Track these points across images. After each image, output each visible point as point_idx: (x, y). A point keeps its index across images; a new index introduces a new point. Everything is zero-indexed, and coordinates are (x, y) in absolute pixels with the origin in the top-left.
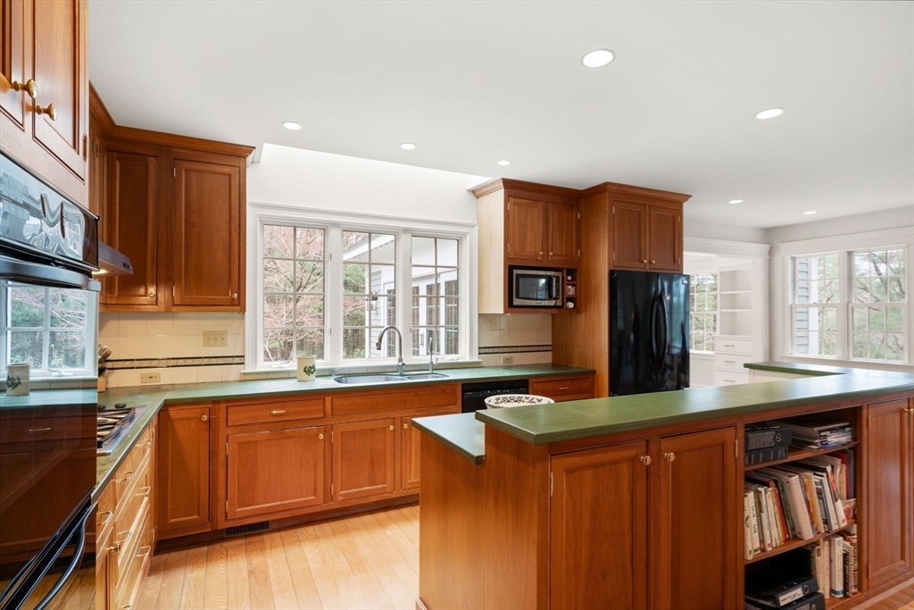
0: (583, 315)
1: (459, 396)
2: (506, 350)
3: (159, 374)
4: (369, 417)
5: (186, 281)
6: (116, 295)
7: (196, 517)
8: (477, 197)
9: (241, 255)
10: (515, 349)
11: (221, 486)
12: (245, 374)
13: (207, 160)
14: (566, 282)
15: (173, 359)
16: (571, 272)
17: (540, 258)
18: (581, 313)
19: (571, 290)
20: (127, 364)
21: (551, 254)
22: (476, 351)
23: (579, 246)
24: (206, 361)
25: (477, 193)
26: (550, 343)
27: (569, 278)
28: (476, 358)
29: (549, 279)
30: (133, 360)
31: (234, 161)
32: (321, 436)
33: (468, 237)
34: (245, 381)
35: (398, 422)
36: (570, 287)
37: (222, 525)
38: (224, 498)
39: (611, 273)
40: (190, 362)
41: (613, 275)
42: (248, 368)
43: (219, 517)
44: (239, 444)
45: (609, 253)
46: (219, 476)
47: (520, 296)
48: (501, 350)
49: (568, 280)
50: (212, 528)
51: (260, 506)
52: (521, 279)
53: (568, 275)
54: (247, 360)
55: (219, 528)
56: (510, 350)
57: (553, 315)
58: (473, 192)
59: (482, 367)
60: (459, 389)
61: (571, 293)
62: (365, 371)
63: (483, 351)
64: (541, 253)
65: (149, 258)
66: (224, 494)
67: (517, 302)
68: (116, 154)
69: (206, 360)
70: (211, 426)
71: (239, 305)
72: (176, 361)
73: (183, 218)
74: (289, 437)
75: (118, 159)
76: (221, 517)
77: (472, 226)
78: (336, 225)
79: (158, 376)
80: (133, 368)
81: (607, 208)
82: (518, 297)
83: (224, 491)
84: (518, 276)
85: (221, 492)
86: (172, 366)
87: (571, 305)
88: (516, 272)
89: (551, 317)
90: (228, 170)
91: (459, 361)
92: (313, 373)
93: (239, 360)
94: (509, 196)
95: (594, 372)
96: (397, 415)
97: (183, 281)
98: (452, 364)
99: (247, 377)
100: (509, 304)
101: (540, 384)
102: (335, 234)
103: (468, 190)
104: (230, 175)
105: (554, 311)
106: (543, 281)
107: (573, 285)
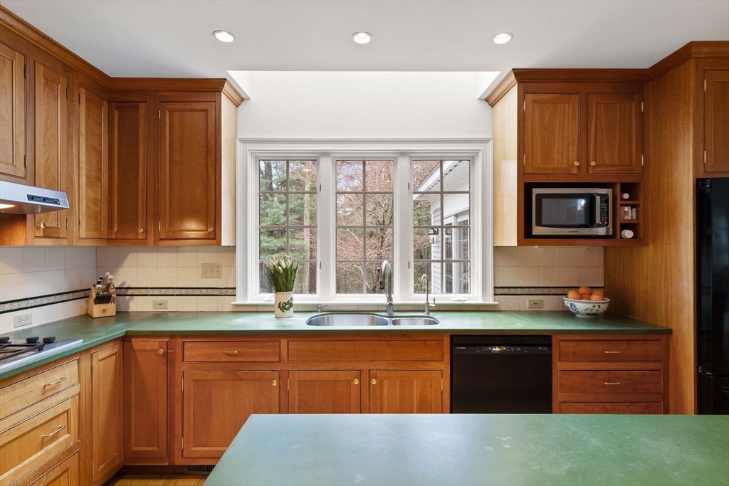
0: (651, 247)
1: (447, 350)
2: (533, 291)
3: (166, 301)
4: (330, 366)
5: (170, 217)
6: (116, 230)
7: (156, 448)
8: (492, 105)
9: (217, 189)
10: (546, 291)
11: (178, 421)
12: (237, 305)
13: (186, 99)
14: (619, 202)
15: (177, 288)
16: (626, 187)
17: (575, 171)
18: (647, 245)
19: (629, 214)
20: (143, 292)
21: (593, 163)
22: (491, 291)
23: (643, 149)
24: (204, 292)
25: (491, 100)
26: (602, 285)
27: (626, 196)
28: (490, 300)
29: (591, 199)
30: (147, 288)
31: (209, 97)
32: (275, 383)
33: (481, 155)
34: (237, 312)
35: (365, 377)
36: (626, 209)
37: (179, 462)
38: (180, 434)
39: (700, 184)
40: (190, 292)
41: (703, 185)
42: (239, 300)
43: (176, 452)
44: (194, 380)
45: (695, 152)
46: (176, 411)
47: (543, 223)
48: (526, 291)
49: (622, 199)
50: (169, 462)
51: (214, 449)
52: (544, 201)
53: (623, 192)
54: (238, 292)
55: (176, 464)
56: (538, 291)
57: (605, 248)
58: (487, 100)
59: (499, 311)
60: (447, 341)
61: (628, 217)
62: (356, 309)
63: (500, 291)
64: (577, 164)
65: (140, 196)
66: (180, 430)
67: (537, 230)
68: (115, 104)
69: (204, 290)
70: (168, 359)
71: (215, 239)
72: (180, 290)
73: (168, 157)
74: (242, 379)
75: (116, 109)
76: (177, 454)
77: (485, 141)
78: (326, 154)
79: (166, 303)
80: (147, 295)
81: (692, 84)
82: (539, 224)
83: (180, 427)
84: (539, 196)
85: (178, 428)
86: (177, 295)
87: (628, 234)
88: (536, 191)
89: (602, 249)
90: (203, 106)
91: (466, 302)
92: (288, 309)
93: (231, 291)
94: (525, 93)
95: (669, 332)
96: (365, 366)
97: (168, 217)
98: (459, 305)
99: (239, 309)
100: (526, 233)
101: (571, 344)
102: (326, 164)
103: (480, 99)
104: (206, 110)
105: (604, 242)
106: (582, 202)
107: (632, 206)
